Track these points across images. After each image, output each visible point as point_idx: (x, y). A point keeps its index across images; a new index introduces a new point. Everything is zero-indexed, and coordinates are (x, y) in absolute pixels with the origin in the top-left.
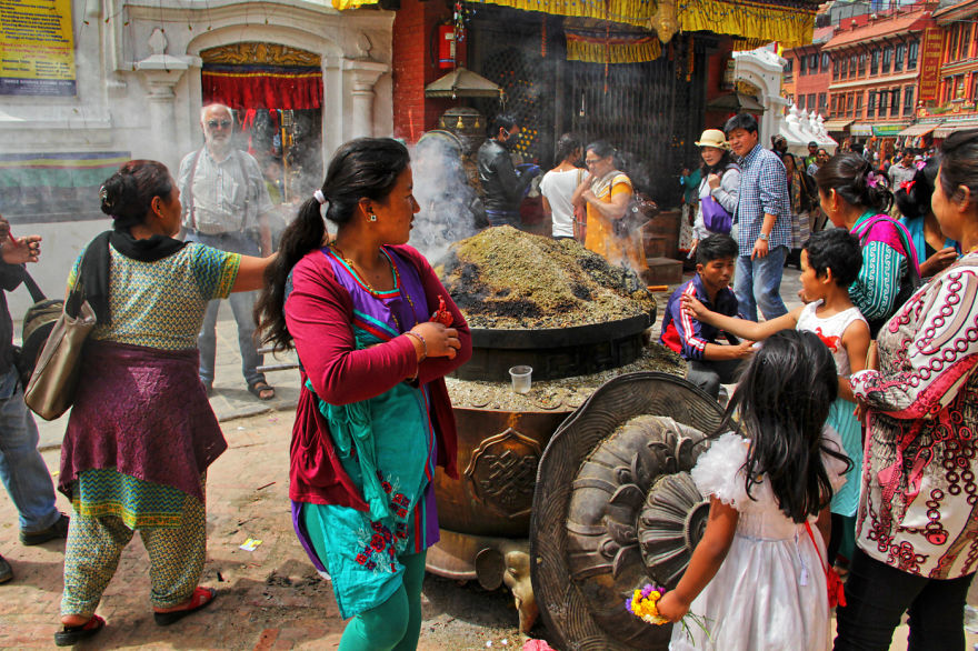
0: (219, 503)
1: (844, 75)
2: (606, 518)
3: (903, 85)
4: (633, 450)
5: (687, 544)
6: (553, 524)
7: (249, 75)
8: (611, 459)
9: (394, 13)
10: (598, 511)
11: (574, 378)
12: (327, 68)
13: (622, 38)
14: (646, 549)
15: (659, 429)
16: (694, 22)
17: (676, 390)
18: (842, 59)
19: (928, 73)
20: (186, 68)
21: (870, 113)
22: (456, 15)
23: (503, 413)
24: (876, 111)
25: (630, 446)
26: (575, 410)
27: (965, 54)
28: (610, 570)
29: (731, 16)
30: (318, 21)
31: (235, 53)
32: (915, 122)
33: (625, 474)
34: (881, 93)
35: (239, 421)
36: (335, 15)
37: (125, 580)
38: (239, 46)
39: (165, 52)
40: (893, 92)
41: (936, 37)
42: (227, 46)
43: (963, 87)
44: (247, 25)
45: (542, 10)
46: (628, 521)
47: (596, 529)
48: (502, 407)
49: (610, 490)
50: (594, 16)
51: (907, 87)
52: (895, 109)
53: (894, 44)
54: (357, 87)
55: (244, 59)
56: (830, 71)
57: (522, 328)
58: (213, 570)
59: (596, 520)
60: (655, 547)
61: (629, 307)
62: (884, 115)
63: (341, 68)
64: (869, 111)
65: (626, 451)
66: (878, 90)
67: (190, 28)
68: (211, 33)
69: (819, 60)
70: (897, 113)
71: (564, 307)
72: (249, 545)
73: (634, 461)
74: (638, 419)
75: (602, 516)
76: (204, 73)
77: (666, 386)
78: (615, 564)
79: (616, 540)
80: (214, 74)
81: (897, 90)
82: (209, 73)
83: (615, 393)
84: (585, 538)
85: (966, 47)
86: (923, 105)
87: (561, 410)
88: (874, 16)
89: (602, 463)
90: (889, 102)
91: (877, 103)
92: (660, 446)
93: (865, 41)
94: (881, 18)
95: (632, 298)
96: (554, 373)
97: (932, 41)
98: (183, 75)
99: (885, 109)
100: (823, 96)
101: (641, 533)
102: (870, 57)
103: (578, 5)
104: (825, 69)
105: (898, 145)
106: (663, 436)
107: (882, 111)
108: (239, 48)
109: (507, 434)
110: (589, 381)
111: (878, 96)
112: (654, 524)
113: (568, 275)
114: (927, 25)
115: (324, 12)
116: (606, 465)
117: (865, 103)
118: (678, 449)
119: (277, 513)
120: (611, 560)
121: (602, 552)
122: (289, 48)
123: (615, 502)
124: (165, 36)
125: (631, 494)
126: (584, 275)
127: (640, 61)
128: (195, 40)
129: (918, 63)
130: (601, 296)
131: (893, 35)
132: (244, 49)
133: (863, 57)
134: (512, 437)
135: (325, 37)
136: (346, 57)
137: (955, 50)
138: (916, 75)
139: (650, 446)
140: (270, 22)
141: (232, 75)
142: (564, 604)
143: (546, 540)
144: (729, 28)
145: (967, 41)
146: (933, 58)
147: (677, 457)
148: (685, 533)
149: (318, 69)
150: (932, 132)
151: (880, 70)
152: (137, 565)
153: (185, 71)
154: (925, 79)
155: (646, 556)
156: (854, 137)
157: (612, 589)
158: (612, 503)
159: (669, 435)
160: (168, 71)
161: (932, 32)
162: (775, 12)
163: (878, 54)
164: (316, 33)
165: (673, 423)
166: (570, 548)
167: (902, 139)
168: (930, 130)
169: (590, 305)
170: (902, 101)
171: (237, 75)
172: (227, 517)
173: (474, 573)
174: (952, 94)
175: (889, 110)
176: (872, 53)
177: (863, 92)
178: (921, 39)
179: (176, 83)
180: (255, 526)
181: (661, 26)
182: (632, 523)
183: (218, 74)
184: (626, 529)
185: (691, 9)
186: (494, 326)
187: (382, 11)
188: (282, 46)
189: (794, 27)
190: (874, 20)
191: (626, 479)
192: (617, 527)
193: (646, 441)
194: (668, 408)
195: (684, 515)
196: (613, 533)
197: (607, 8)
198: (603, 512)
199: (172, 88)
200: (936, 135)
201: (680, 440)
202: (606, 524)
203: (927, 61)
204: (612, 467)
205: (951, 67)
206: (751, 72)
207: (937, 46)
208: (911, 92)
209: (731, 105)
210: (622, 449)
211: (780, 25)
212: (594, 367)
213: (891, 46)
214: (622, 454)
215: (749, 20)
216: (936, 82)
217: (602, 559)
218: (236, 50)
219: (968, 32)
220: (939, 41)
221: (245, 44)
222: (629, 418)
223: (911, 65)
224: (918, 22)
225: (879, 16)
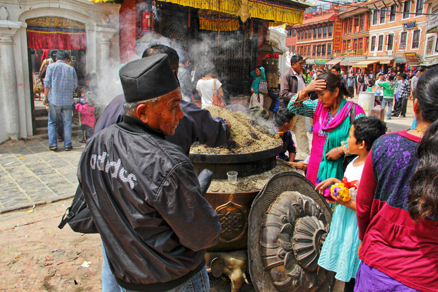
0: (64, 244)
1: (302, 38)
2: (279, 240)
3: (327, 43)
4: (287, 208)
5: (315, 249)
6: (256, 245)
7: (50, 32)
8: (278, 213)
9: (120, 5)
10: (275, 237)
11: (254, 176)
12: (89, 30)
13: (223, 19)
14: (297, 252)
15: (295, 197)
16: (254, 14)
17: (298, 179)
18: (301, 31)
19: (336, 39)
20: (19, 27)
21: (314, 54)
22: (153, 6)
23: (226, 194)
24: (316, 54)
25: (285, 206)
26: (261, 191)
27: (351, 31)
28: (283, 263)
29: (270, 11)
30: (84, 8)
31: (43, 21)
32: (332, 59)
33: (286, 219)
34: (318, 46)
35: (62, 201)
36: (93, 5)
37: (24, 289)
38: (45, 18)
39: (8, 19)
40: (323, 46)
41: (339, 24)
42: (39, 18)
43: (351, 44)
44: (50, 8)
45: (191, 6)
46: (288, 240)
47: (276, 245)
48: (226, 191)
49: (280, 227)
50: (214, 9)
51: (329, 44)
52: (324, 53)
53: (323, 26)
54: (103, 39)
55: (48, 24)
56: (297, 36)
57: (232, 154)
58: (70, 279)
59: (275, 241)
60: (300, 251)
61: (275, 142)
62: (320, 55)
63: (95, 31)
64: (313, 54)
65: (284, 208)
66: (317, 45)
67: (21, 8)
68: (31, 11)
69: (292, 31)
70: (325, 55)
71: (249, 143)
72: (85, 264)
73: (288, 213)
74: (284, 193)
75: (277, 239)
76: (28, 31)
77: (293, 177)
78: (285, 260)
79: (285, 250)
80: (32, 31)
81: (324, 46)
82: (30, 31)
83: (275, 182)
84: (271, 250)
85: (351, 29)
86: (335, 51)
87: (253, 191)
88: (314, 14)
89: (274, 215)
90: (321, 50)
91: (316, 50)
92: (297, 205)
93: (311, 24)
94: (317, 14)
95: (275, 138)
96: (245, 174)
97: (337, 25)
98: (17, 31)
99: (320, 53)
100: (294, 47)
101: (293, 245)
102: (313, 31)
103: (207, 4)
104: (294, 35)
105: (326, 68)
106: (298, 200)
107: (319, 53)
108: (45, 19)
109: (229, 204)
110: (260, 177)
111: (317, 47)
112: (300, 241)
113: (246, 128)
114: (335, 18)
115: (87, 3)
116: (276, 215)
117: (311, 50)
118: (304, 205)
119: (95, 247)
120: (283, 259)
121: (279, 256)
122: (70, 20)
123: (283, 232)
124: (7, 11)
125: (289, 228)
126: (253, 128)
127: (231, 30)
128: (23, 14)
129: (333, 34)
130: (263, 137)
131: (322, 22)
132: (47, 20)
133: (310, 31)
134: (231, 205)
135: (88, 15)
136: (97, 25)
137: (347, 29)
138: (331, 39)
139: (293, 205)
140: (61, 7)
141: (42, 32)
142: (263, 281)
143: (254, 252)
144: (269, 17)
145: (351, 26)
146: (338, 32)
147: (304, 210)
148: (313, 244)
149: (84, 31)
150: (339, 63)
151: (317, 36)
152: (29, 280)
153: (18, 29)
154: (335, 41)
155: (296, 256)
156: (307, 65)
157: (283, 272)
158: (281, 233)
159: (300, 200)
160: (10, 29)
161: (338, 21)
162: (288, 10)
163: (316, 30)
164: (83, 13)
165: (300, 194)
166: (264, 255)
167: (327, 66)
168: (338, 62)
169: (259, 142)
170: (327, 50)
171: (44, 32)
172: (70, 251)
173: (210, 269)
174: (346, 47)
175: (321, 53)
176: (314, 29)
177: (310, 46)
178: (333, 24)
179: (14, 35)
180: (86, 254)
181: (242, 15)
182: (290, 241)
183: (35, 31)
184: (288, 244)
185: (254, 8)
186: (219, 153)
187: (115, 4)
188: (67, 19)
189: (296, 17)
190: (314, 15)
191: (286, 221)
192: (284, 243)
193: (291, 203)
194: (295, 187)
195: (312, 235)
196: (283, 246)
197: (219, 6)
198: (278, 237)
199: (12, 37)
200: (341, 64)
201: (304, 202)
202: (279, 243)
203: (336, 33)
204: (279, 216)
205: (346, 36)
206: (274, 36)
207: (339, 27)
208: (330, 46)
209: (269, 50)
210: (282, 207)
211: (291, 16)
212: (262, 170)
213: (327, 26)
214: (283, 210)
215: (278, 13)
216: (339, 42)
217: (279, 259)
218: (44, 19)
219: (351, 22)
220: (340, 25)
221: (48, 17)
222: (281, 193)
223: (330, 35)
224: (333, 16)
225: (316, 14)
